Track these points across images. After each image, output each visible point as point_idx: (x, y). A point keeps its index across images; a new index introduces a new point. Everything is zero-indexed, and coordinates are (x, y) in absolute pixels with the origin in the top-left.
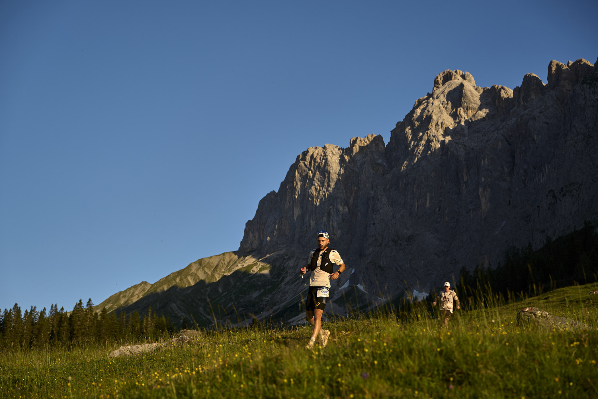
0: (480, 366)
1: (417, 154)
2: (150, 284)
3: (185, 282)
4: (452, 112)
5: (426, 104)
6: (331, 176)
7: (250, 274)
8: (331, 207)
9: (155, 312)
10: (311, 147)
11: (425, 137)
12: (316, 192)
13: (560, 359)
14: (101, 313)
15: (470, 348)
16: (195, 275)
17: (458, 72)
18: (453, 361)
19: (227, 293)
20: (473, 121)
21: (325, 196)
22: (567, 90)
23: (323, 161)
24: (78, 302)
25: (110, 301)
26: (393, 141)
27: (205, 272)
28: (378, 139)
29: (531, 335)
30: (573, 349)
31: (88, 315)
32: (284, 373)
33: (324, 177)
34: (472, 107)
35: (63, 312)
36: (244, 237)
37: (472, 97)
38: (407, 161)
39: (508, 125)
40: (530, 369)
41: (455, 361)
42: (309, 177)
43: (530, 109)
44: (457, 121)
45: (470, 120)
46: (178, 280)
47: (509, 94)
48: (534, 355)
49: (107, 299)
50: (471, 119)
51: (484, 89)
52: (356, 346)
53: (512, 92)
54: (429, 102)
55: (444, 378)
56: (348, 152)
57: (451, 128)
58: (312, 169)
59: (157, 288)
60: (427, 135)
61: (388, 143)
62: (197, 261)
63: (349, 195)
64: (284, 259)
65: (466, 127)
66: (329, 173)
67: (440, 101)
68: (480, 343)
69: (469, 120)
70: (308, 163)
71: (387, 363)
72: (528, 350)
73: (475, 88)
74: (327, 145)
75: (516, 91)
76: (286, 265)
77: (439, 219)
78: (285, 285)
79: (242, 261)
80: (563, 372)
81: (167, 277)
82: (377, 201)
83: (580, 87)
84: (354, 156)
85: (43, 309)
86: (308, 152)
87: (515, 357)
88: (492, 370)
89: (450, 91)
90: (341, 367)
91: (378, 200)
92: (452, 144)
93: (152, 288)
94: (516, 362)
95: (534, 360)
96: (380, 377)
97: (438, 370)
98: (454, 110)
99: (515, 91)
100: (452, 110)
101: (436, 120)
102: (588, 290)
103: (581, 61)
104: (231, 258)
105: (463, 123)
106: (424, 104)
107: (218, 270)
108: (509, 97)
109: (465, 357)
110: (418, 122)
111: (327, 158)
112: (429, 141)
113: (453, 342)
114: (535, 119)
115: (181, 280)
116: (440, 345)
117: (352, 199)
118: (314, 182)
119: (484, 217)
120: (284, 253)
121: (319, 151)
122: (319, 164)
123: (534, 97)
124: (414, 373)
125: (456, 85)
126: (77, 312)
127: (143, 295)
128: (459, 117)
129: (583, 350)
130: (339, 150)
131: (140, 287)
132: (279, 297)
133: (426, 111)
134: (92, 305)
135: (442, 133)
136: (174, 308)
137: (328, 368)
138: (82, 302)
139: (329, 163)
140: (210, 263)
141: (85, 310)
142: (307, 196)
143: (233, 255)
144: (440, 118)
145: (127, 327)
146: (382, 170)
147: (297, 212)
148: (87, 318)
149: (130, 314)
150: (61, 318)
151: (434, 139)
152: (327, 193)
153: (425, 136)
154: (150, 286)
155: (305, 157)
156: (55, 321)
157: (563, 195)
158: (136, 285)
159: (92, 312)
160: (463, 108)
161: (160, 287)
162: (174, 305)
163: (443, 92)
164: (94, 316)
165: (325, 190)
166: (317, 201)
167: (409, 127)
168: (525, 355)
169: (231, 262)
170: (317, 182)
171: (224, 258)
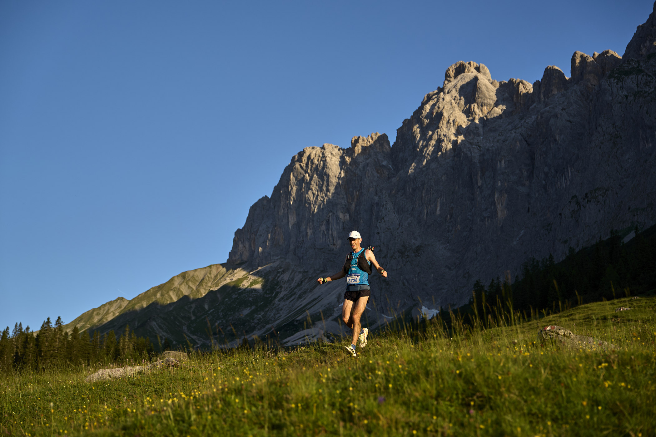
0: (503, 389)
1: (426, 156)
2: (127, 300)
3: (167, 298)
4: (465, 108)
5: (436, 99)
6: (330, 179)
7: (240, 289)
8: (330, 214)
9: (133, 331)
10: (308, 147)
11: (435, 137)
12: (313, 198)
13: (588, 382)
14: (72, 332)
15: (492, 370)
16: (177, 290)
17: (472, 64)
18: (473, 384)
19: (213, 310)
20: (488, 119)
21: (323, 201)
22: (592, 85)
23: (322, 162)
24: (46, 320)
25: (82, 319)
26: (400, 140)
27: (189, 286)
28: (383, 138)
29: (556, 356)
30: (601, 370)
31: (57, 335)
32: (290, 398)
33: (323, 180)
34: (487, 103)
35: (29, 332)
36: (233, 248)
37: (487, 92)
38: (415, 163)
39: (527, 123)
40: (555, 392)
41: (476, 384)
42: (305, 181)
43: (551, 106)
44: (471, 118)
45: (485, 118)
46: (158, 295)
47: (528, 89)
48: (559, 377)
49: (79, 317)
50: (486, 116)
51: (500, 83)
52: (366, 368)
53: (532, 86)
54: (439, 97)
55: (464, 402)
56: (349, 152)
57: (464, 126)
58: (309, 171)
59: (135, 304)
60: (438, 134)
61: (394, 143)
62: (180, 274)
63: (350, 201)
64: (278, 272)
65: (481, 125)
66: (328, 176)
67: (452, 96)
68: (502, 364)
69: (483, 118)
70: (305, 165)
71: (402, 387)
72: (553, 372)
73: (491, 82)
74: (326, 145)
75: (536, 85)
76: (280, 279)
77: (450, 228)
78: (279, 301)
79: (230, 274)
80: (591, 395)
81: (146, 292)
82: (381, 208)
83: (607, 81)
84: (356, 157)
85: (6, 328)
86: (305, 153)
87: (539, 380)
88: (515, 394)
89: (463, 85)
90: (353, 391)
91: (383, 206)
92: (465, 145)
93: (130, 305)
94: (541, 386)
95: (560, 382)
96: (396, 402)
97: (457, 394)
98: (468, 107)
99: (534, 85)
100: (466, 106)
101: (447, 117)
102: (615, 306)
103: (607, 52)
104: (219, 271)
105: (477, 121)
106: (434, 99)
107: (204, 284)
108: (528, 92)
109: (486, 379)
110: (427, 120)
111: (326, 160)
112: (439, 141)
113: (473, 364)
114: (557, 117)
115: (162, 295)
116: (459, 367)
117: (353, 205)
118: (311, 186)
119: (500, 226)
120: (278, 266)
121: (316, 152)
122: (317, 166)
123: (556, 92)
124: (431, 397)
125: (470, 78)
126: (45, 332)
127: (120, 313)
128: (472, 114)
129: (612, 372)
130: (339, 150)
131: (116, 304)
132: (272, 315)
133: (436, 107)
134: (62, 324)
135: (454, 132)
136: (154, 327)
137: (338, 392)
138: (50, 320)
139: (328, 164)
140: (195, 276)
141: (53, 329)
142: (303, 202)
143: (221, 267)
144: (451, 115)
145: (101, 348)
146: (387, 173)
147: (292, 219)
148: (57, 338)
149: (105, 333)
150: (27, 338)
151: (446, 138)
152: (326, 198)
153: (435, 135)
154: (127, 302)
155: (301, 159)
156: (20, 342)
157: (588, 201)
158: (111, 301)
159: (62, 331)
160: (477, 104)
161: (139, 303)
162: (155, 323)
163: (455, 86)
164: (64, 336)
165: (324, 195)
166: (315, 207)
167: (418, 125)
168: (550, 378)
169: (218, 276)
170: (315, 186)
171: (210, 271)
